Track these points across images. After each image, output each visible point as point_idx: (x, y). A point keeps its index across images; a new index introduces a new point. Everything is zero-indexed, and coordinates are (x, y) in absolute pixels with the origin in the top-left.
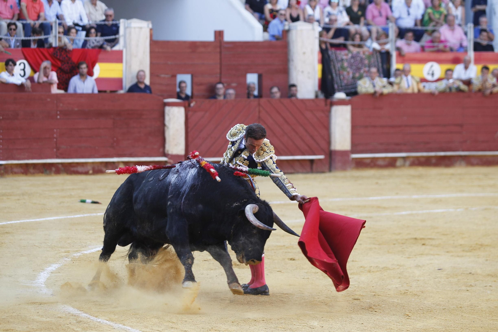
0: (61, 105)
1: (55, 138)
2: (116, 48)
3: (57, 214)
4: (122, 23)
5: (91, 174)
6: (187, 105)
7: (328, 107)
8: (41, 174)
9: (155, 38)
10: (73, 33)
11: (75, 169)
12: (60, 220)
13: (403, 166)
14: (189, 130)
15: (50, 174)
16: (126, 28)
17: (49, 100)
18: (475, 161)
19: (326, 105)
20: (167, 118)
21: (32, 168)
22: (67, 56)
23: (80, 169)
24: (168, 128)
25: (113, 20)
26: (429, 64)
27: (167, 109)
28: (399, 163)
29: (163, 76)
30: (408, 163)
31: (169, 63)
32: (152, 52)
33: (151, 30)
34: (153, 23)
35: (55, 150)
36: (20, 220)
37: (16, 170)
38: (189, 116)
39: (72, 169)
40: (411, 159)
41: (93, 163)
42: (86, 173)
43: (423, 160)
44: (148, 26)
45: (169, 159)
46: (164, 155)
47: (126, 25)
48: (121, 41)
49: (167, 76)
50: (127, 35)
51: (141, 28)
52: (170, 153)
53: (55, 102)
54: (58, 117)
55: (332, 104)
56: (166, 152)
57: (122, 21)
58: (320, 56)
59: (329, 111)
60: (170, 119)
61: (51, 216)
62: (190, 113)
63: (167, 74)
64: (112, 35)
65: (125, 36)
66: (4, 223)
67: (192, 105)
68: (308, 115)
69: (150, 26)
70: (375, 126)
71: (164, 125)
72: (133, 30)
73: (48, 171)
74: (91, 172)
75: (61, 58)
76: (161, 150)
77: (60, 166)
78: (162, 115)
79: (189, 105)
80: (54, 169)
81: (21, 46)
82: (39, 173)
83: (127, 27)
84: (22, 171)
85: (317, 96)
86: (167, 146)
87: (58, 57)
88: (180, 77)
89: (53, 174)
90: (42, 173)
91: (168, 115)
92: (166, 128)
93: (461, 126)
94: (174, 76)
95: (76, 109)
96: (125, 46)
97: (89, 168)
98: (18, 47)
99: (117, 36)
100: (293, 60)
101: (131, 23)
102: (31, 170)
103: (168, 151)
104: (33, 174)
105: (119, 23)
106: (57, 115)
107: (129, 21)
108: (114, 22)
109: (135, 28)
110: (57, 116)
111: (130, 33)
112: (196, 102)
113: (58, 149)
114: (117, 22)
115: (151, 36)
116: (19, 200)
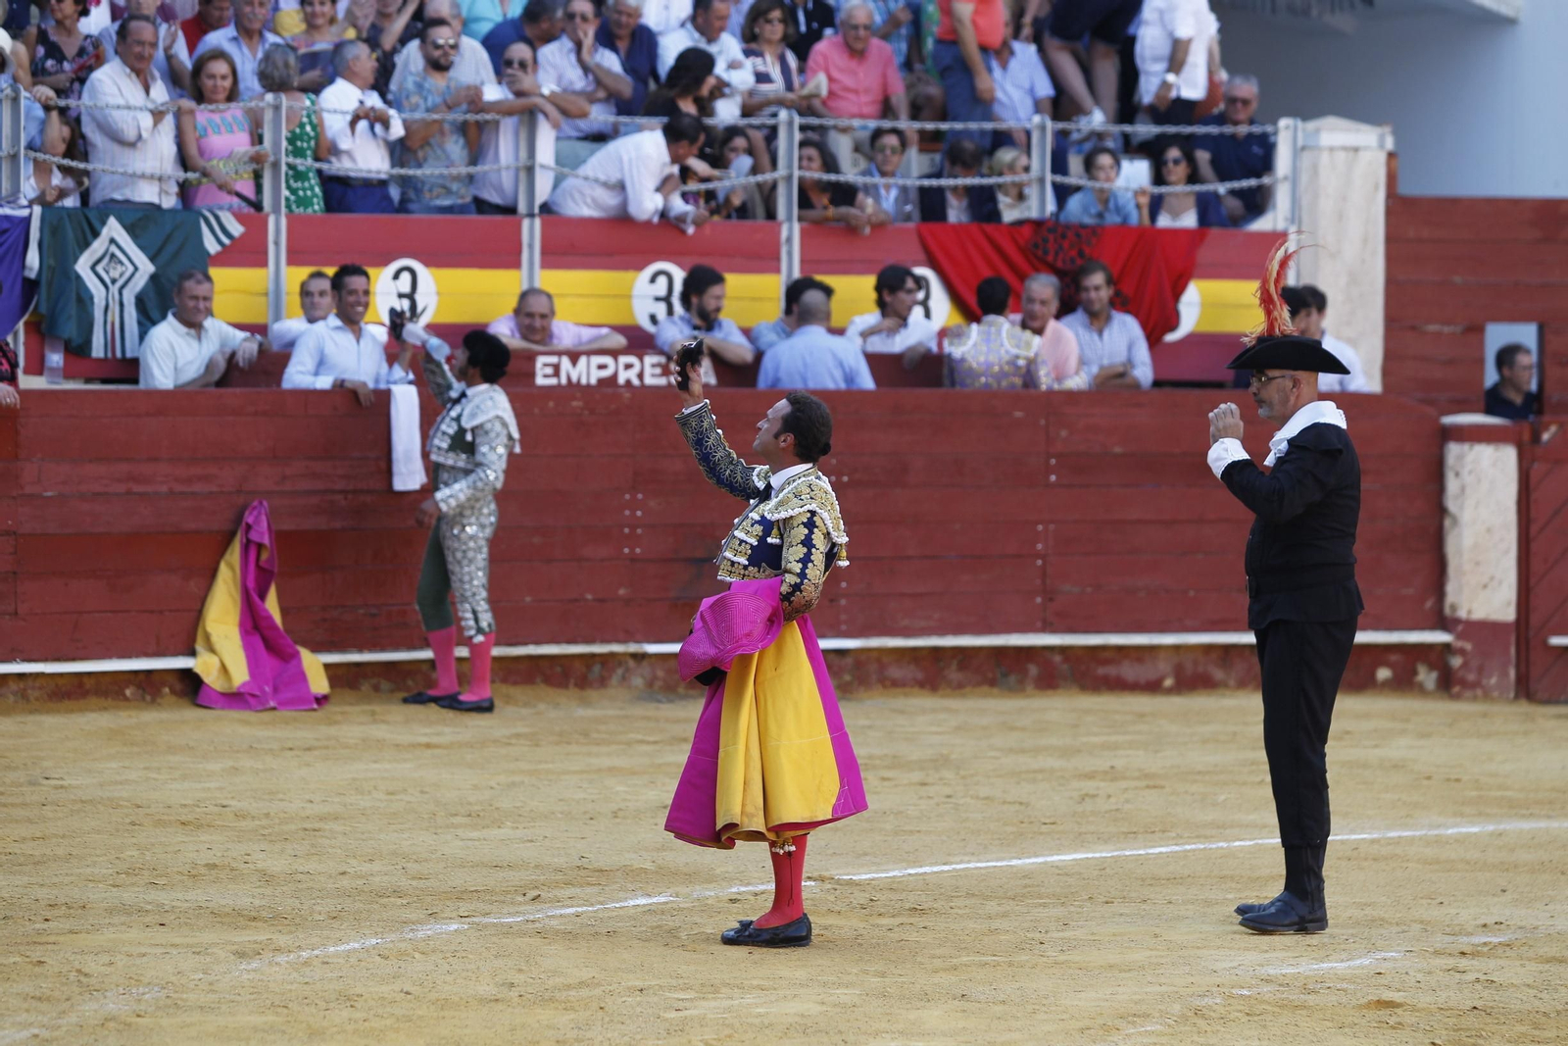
0: (1064, 433)
1: (1038, 556)
2: (1262, 225)
3: (1080, 840)
4: (1286, 134)
5: (1170, 691)
6: (1526, 436)
8: (985, 689)
9: (1406, 189)
10: (1102, 168)
11: (1111, 671)
12: (1101, 866)
14: (1534, 529)
15: (1018, 689)
16: (1298, 151)
17: (1018, 414)
20: (1452, 485)
21: (954, 665)
22: (1081, 254)
23: (1129, 671)
24: (1455, 521)
25: (1251, 122)
27: (1453, 450)
29: (1432, 328)
31: (1457, 279)
32: (1391, 239)
33: (1391, 156)
34: (1396, 133)
35: (1039, 600)
36: (952, 863)
37: (895, 672)
38: (1534, 477)
39: (1101, 671)
41: (1177, 648)
42: (1153, 687)
44: (1381, 146)
45: (1459, 637)
46: (1442, 622)
47: (1300, 143)
48: (1282, 198)
49: (1446, 329)
50: (1304, 178)
51: (1356, 150)
52: (1462, 614)
53: (1043, 422)
54: (1053, 478)
56: (1447, 611)
57: (1283, 122)
60: (1463, 489)
61: (1059, 850)
62: (1538, 468)
63: (1448, 323)
64: (1247, 176)
65: (1294, 179)
66: (896, 873)
67: (1546, 436)
69: (1390, 144)
71: (1441, 511)
72: (1325, 157)
73: (1012, 679)
74: (1168, 682)
75: (1059, 264)
76: (1429, 604)
77: (1057, 658)
78: (1436, 474)
79: (1536, 438)
80: (1033, 670)
81: (916, 215)
82: (979, 684)
83: (1303, 148)
84: (920, 676)
86: (1451, 588)
87: (1050, 258)
88: (1498, 335)
89: (1030, 689)
90: (992, 683)
91: (1457, 474)
92: (1447, 523)
94: (1476, 330)
95: (1118, 450)
96: (1295, 217)
97: (1164, 666)
98: (908, 218)
99: (1266, 180)
101: (1318, 131)
102: (953, 674)
103: (1454, 608)
104: (959, 687)
105: (1276, 133)
106: (1049, 470)
107: (1311, 125)
108: (1256, 129)
109: (1332, 149)
110: (1047, 478)
111: (1315, 169)
112: (1561, 425)
113: (1050, 596)
114: (1269, 129)
115: (1392, 179)
116: (924, 784)
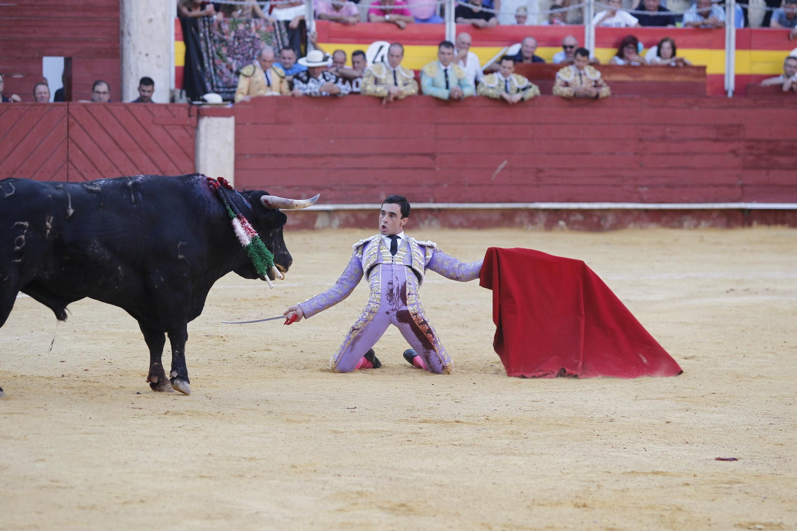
7: (194, 119)
13: (330, 226)
18: (456, 220)
19: (190, 116)
26: (377, 45)
28: (320, 222)
30: (336, 222)
40: (343, 216)
43: (363, 216)
55: (200, 114)
58: (179, 27)
59: (196, 127)
68: (158, 132)
70: (277, 156)
85: (173, 100)
93: (432, 156)
100: (129, 34)
